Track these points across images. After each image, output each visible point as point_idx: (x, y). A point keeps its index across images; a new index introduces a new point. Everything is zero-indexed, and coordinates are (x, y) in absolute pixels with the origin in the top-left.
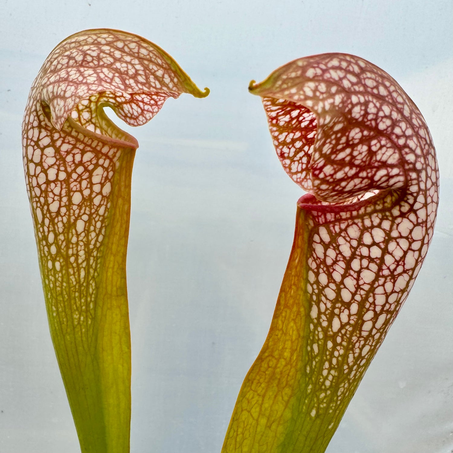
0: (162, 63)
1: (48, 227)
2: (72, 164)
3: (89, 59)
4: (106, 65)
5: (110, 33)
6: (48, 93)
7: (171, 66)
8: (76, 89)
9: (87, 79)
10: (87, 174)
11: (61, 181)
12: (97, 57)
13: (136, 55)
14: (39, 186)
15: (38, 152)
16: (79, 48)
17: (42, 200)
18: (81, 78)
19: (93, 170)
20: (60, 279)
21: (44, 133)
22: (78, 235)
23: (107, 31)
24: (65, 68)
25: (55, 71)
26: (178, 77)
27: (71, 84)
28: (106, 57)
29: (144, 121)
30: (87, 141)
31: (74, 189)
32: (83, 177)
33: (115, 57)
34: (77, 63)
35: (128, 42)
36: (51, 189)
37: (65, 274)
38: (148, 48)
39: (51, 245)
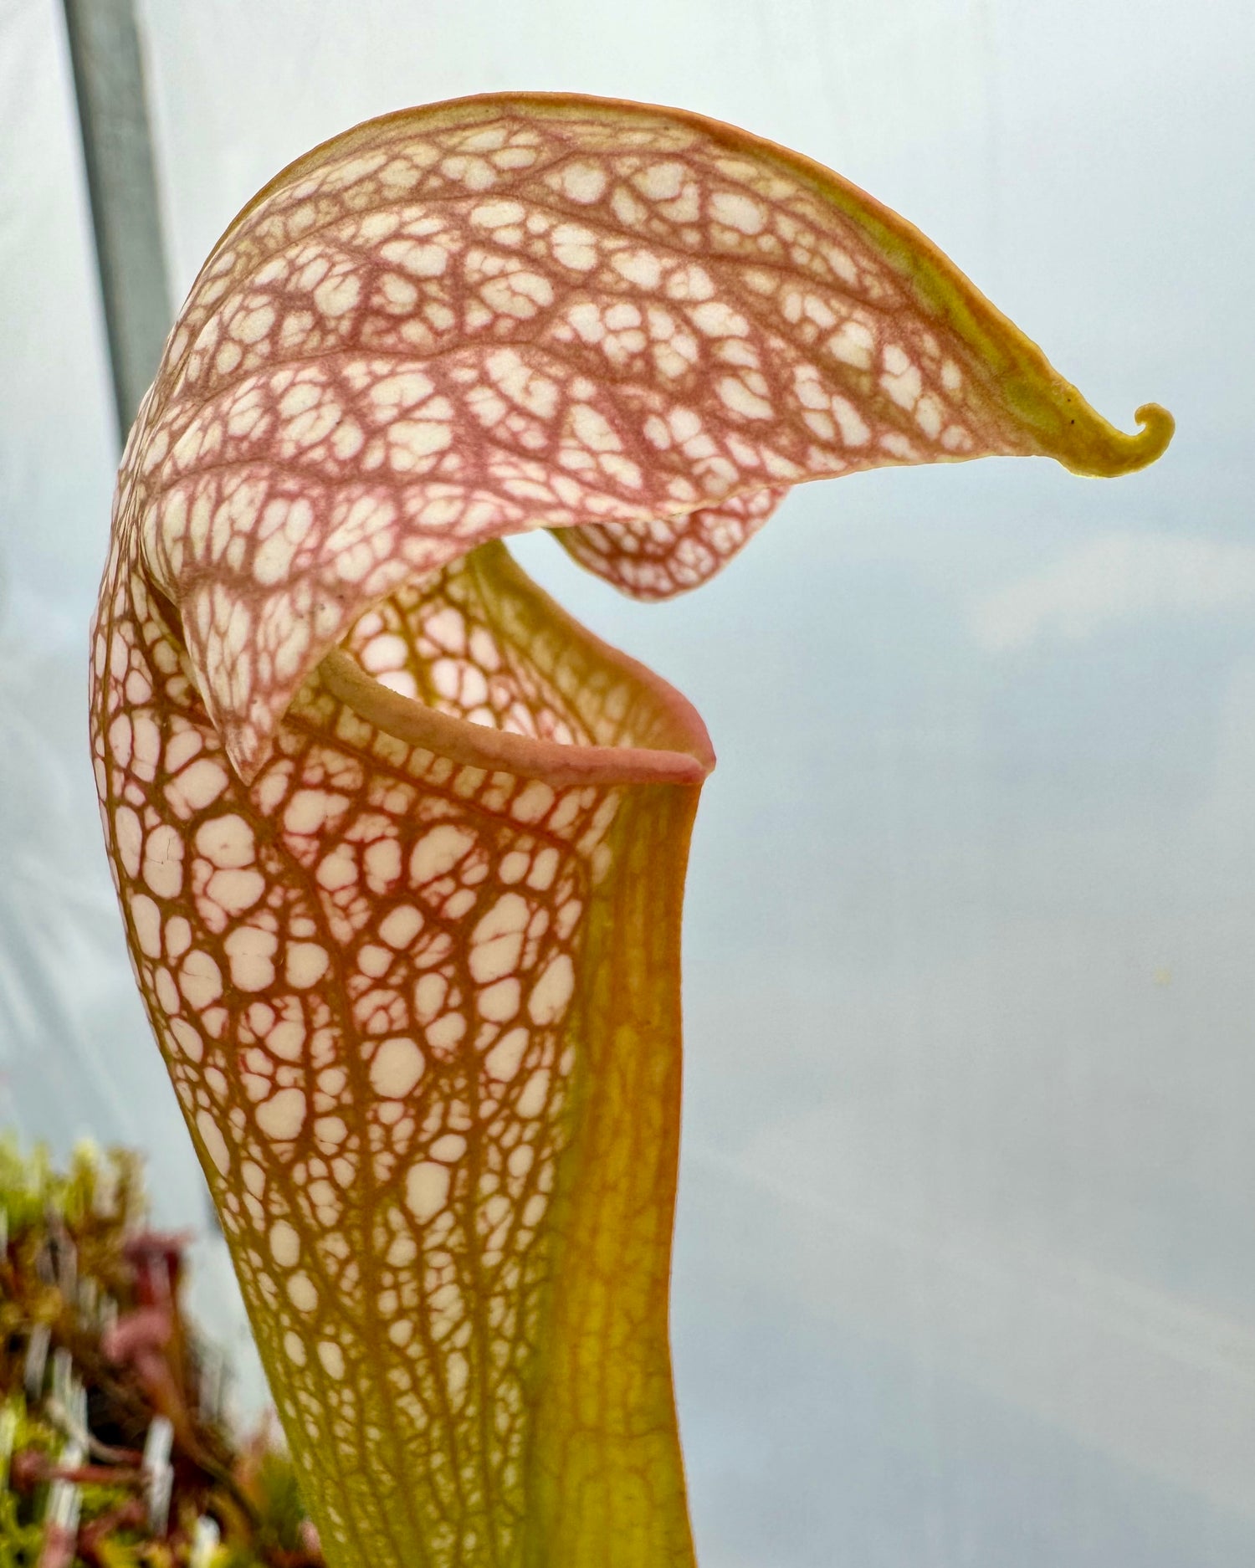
0: (862, 272)
1: (265, 1202)
2: (354, 900)
3: (398, 295)
4: (504, 326)
5: (514, 119)
6: (163, 541)
7: (915, 289)
8: (323, 521)
9: (389, 446)
10: (442, 942)
11: (302, 995)
12: (448, 282)
13: (692, 238)
14: (193, 1017)
15: (166, 842)
16: (332, 232)
17: (216, 1080)
18: (349, 440)
19: (473, 917)
20: (349, 1412)
21: (186, 741)
22: (418, 1231)
23: (494, 112)
24: (259, 370)
25: (205, 387)
26: (967, 355)
27: (290, 484)
28: (503, 274)
29: (707, 563)
30: (429, 770)
31: (378, 1024)
32: (424, 961)
33: (556, 268)
34: (325, 332)
35: (634, 161)
36: (251, 1030)
37: (370, 1392)
38: (760, 187)
39: (289, 1272)
